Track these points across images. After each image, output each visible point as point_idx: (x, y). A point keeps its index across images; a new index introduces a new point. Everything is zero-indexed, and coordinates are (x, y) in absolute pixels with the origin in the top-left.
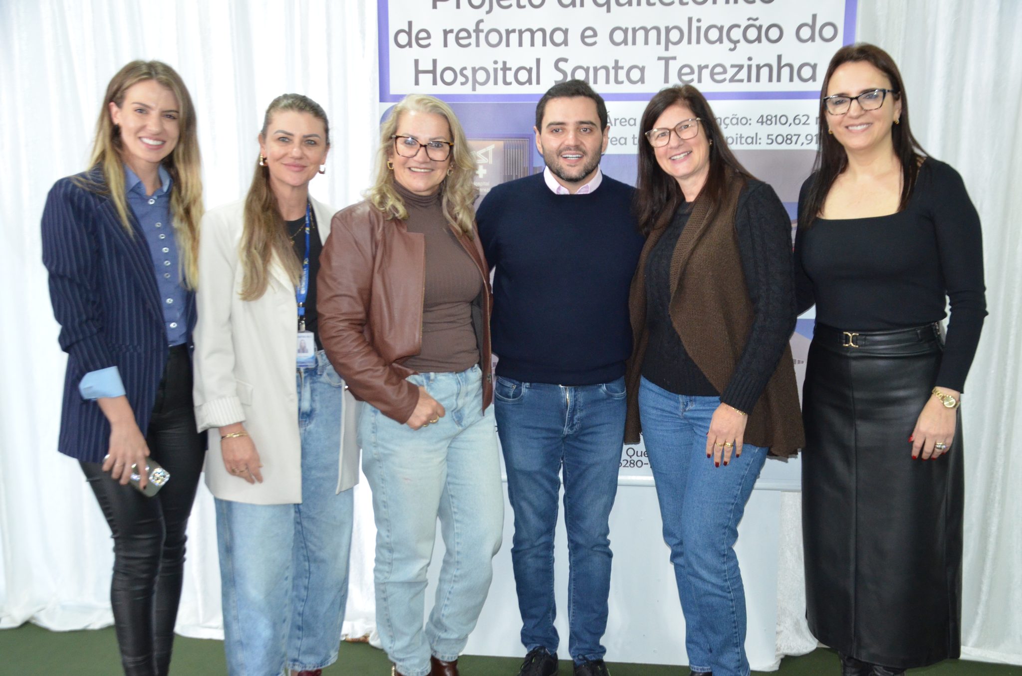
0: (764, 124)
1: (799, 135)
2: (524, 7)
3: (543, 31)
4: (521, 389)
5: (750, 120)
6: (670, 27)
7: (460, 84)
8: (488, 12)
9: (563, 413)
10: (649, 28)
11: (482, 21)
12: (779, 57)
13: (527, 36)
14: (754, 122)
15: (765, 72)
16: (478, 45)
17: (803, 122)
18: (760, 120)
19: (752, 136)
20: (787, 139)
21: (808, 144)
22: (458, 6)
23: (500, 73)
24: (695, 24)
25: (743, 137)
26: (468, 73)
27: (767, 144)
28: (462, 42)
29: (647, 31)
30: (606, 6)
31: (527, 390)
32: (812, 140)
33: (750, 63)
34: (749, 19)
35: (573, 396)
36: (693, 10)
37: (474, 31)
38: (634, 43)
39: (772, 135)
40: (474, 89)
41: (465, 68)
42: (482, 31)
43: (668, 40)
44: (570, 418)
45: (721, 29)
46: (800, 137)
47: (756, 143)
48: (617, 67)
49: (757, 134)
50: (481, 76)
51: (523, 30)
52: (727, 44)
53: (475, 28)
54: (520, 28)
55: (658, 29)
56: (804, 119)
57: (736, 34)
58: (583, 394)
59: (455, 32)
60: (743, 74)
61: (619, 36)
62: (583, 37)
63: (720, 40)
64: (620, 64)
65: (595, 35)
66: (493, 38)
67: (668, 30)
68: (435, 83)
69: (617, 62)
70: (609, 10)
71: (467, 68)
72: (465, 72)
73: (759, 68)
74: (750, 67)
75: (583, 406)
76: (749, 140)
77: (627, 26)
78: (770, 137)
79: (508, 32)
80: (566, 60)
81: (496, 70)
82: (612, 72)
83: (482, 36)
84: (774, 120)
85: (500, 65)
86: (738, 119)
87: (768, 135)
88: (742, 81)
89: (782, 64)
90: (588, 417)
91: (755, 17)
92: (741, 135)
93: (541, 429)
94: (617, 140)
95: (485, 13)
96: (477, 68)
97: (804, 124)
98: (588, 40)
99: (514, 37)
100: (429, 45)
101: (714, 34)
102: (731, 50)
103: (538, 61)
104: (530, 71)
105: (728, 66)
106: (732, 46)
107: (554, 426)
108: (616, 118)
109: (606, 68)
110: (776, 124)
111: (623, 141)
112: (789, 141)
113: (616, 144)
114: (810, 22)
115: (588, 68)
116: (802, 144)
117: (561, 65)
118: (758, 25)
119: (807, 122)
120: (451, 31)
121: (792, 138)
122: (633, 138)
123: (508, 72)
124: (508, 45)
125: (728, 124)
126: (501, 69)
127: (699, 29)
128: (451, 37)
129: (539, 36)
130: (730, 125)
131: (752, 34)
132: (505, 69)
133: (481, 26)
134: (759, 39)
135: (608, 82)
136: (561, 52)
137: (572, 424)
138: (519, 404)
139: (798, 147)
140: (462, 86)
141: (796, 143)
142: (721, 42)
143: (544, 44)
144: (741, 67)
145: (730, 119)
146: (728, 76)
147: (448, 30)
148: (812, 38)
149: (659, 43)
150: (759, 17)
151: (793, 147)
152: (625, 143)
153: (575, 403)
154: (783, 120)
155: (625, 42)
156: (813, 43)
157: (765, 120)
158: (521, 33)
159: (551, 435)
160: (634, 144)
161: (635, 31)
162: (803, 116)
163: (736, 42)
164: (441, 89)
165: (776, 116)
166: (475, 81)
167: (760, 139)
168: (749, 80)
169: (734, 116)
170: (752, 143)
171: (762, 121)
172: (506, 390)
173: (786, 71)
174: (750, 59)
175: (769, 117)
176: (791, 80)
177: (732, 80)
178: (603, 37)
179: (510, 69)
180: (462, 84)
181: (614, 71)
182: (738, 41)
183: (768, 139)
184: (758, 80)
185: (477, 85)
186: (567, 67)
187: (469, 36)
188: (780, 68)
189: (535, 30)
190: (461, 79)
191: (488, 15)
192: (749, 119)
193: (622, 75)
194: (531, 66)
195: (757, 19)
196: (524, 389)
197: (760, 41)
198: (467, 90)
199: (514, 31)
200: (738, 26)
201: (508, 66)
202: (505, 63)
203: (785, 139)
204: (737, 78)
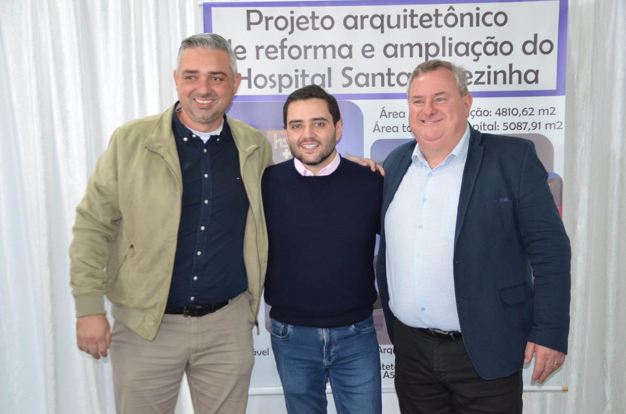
0: (501, 115)
1: (527, 123)
2: (318, 29)
3: (333, 47)
4: (287, 329)
5: (491, 112)
6: (429, 44)
7: (269, 87)
8: (290, 33)
9: (321, 348)
10: (413, 44)
11: (286, 39)
12: (511, 66)
13: (320, 51)
14: (493, 113)
15: (500, 76)
16: (283, 58)
17: (529, 113)
18: (498, 112)
19: (492, 124)
20: (518, 126)
21: (533, 129)
22: (267, 29)
23: (300, 79)
24: (447, 42)
25: (486, 125)
26: (276, 79)
27: (504, 130)
28: (271, 55)
29: (411, 47)
30: (380, 29)
31: (292, 330)
32: (536, 126)
33: (489, 70)
34: (488, 38)
35: (328, 335)
36: (445, 31)
37: (280, 47)
38: (402, 56)
39: (507, 123)
40: (280, 91)
41: (273, 75)
42: (286, 47)
43: (427, 54)
44: (327, 351)
45: (467, 45)
46: (528, 124)
47: (495, 130)
48: (390, 74)
49: (495, 122)
50: (285, 82)
51: (317, 46)
52: (472, 56)
53: (280, 45)
54: (315, 45)
55: (420, 45)
56: (530, 111)
57: (479, 49)
58: (336, 332)
59: (265, 48)
60: (484, 79)
61: (391, 50)
62: (363, 52)
63: (467, 53)
64: (392, 72)
65: (373, 50)
66: (295, 52)
67: (427, 46)
68: (250, 86)
69: (389, 70)
70: (382, 32)
71: (275, 75)
72: (273, 78)
73: (496, 73)
74: (489, 73)
75: (337, 341)
76: (490, 127)
77: (397, 43)
78: (505, 125)
79: (306, 48)
80: (351, 69)
81: (297, 77)
82: (386, 78)
83: (286, 51)
84: (508, 112)
85: (300, 73)
86: (481, 112)
87: (504, 123)
88: (483, 83)
89: (513, 71)
90: (342, 350)
91: (492, 36)
92: (484, 123)
93: (305, 360)
94: (390, 129)
95: (288, 33)
96: (282, 75)
97: (530, 115)
98: (368, 54)
99: (310, 52)
100: (245, 58)
101: (462, 49)
102: (475, 60)
103: (329, 69)
104: (323, 77)
105: (473, 73)
106: (476, 58)
107: (315, 358)
108: (390, 112)
109: (381, 75)
110: (509, 115)
111: (395, 129)
112: (519, 128)
113: (390, 131)
114: (533, 40)
115: (368, 74)
116: (529, 129)
117: (348, 72)
118: (494, 42)
119: (532, 114)
120: (262, 47)
121: (521, 125)
122: (402, 127)
123: (306, 78)
124: (306, 57)
125: (474, 116)
126: (301, 76)
127: (450, 45)
128: (262, 52)
129: (329, 51)
130: (476, 117)
131: (490, 48)
132: (304, 75)
133: (285, 43)
134: (495, 53)
135: (383, 85)
136: (347, 62)
137: (329, 356)
138: (287, 341)
139: (526, 132)
140: (271, 89)
141: (524, 129)
142: (468, 55)
143: (334, 57)
144: (482, 73)
145: (476, 111)
146: (474, 80)
147: (259, 46)
148: (535, 52)
149: (421, 55)
150: (495, 36)
151: (522, 132)
152: (397, 131)
153: (330, 339)
154: (515, 112)
155: (395, 55)
156: (535, 55)
157: (501, 112)
158: (316, 48)
159: (313, 365)
160: (404, 131)
161: (402, 46)
162: (529, 109)
163: (478, 55)
164: (254, 91)
165: (509, 109)
166: (281, 85)
167: (498, 126)
168: (489, 83)
169: (478, 110)
170: (492, 129)
171: (499, 113)
172: (277, 329)
173: (515, 76)
174: (489, 67)
175: (505, 110)
176: (520, 82)
177: (476, 83)
178: (379, 52)
179: (308, 76)
180: (271, 87)
181: (387, 76)
182: (480, 54)
183: (504, 126)
184: (495, 82)
185: (283, 89)
186: (352, 74)
187: (276, 51)
188: (511, 74)
189: (326, 46)
190: (270, 84)
191: (290, 35)
192: (489, 111)
193: (393, 80)
194: (324, 74)
195: (493, 38)
196: (290, 328)
197: (496, 54)
198: (275, 91)
199: (310, 47)
200: (480, 43)
201: (306, 73)
202: (303, 71)
203: (517, 126)
204: (480, 81)
